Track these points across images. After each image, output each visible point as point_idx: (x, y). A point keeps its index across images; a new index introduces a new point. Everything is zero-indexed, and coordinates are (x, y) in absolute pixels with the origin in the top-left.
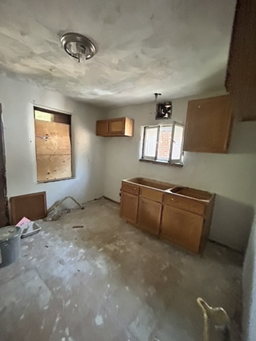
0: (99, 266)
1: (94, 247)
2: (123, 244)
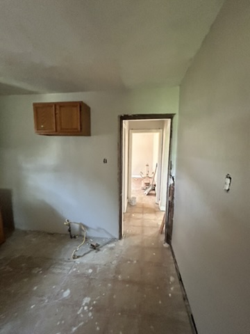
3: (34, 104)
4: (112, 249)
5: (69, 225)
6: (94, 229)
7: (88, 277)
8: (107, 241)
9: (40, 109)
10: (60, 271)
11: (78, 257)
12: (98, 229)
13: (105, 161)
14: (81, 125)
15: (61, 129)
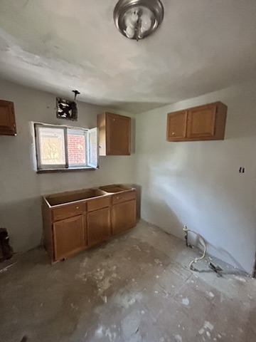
0: (133, 301)
1: (97, 310)
2: (103, 272)
3: (169, 114)
4: (240, 283)
5: (186, 232)
6: (214, 247)
7: (208, 299)
8: (233, 270)
9: (173, 118)
10: (178, 274)
11: (196, 270)
12: (221, 250)
13: (242, 170)
14: (215, 129)
15: (191, 134)
